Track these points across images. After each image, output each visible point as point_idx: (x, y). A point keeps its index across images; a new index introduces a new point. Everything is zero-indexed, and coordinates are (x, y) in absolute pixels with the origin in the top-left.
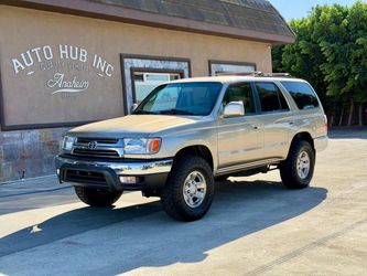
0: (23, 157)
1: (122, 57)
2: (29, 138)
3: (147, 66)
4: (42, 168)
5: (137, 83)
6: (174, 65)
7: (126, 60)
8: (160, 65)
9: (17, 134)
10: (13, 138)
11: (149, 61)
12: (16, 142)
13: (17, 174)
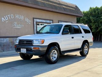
0: (4, 46)
1: (34, 18)
2: (6, 40)
3: (41, 21)
4: (9, 49)
5: (38, 26)
6: (48, 21)
7: (35, 19)
8: (44, 21)
9: (2, 39)
10: (1, 40)
11: (41, 20)
12: (2, 41)
13: (2, 51)
